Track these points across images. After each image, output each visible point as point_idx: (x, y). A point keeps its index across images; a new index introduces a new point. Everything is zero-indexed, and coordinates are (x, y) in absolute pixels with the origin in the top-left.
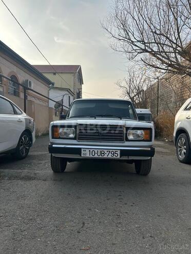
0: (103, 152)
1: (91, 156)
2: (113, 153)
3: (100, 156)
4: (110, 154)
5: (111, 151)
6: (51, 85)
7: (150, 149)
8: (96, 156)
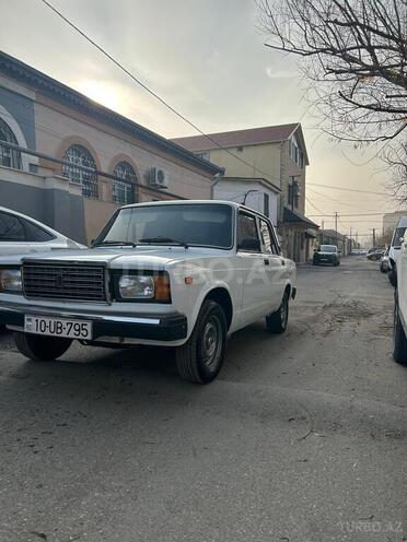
0: (59, 325)
1: (39, 332)
2: (77, 327)
3: (55, 334)
4: (73, 330)
5: (74, 323)
6: (217, 175)
7: (157, 322)
8: (47, 333)
